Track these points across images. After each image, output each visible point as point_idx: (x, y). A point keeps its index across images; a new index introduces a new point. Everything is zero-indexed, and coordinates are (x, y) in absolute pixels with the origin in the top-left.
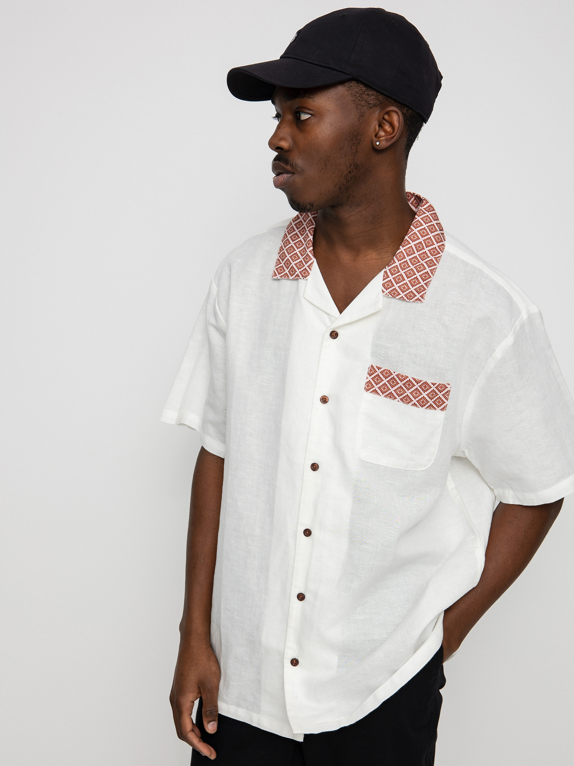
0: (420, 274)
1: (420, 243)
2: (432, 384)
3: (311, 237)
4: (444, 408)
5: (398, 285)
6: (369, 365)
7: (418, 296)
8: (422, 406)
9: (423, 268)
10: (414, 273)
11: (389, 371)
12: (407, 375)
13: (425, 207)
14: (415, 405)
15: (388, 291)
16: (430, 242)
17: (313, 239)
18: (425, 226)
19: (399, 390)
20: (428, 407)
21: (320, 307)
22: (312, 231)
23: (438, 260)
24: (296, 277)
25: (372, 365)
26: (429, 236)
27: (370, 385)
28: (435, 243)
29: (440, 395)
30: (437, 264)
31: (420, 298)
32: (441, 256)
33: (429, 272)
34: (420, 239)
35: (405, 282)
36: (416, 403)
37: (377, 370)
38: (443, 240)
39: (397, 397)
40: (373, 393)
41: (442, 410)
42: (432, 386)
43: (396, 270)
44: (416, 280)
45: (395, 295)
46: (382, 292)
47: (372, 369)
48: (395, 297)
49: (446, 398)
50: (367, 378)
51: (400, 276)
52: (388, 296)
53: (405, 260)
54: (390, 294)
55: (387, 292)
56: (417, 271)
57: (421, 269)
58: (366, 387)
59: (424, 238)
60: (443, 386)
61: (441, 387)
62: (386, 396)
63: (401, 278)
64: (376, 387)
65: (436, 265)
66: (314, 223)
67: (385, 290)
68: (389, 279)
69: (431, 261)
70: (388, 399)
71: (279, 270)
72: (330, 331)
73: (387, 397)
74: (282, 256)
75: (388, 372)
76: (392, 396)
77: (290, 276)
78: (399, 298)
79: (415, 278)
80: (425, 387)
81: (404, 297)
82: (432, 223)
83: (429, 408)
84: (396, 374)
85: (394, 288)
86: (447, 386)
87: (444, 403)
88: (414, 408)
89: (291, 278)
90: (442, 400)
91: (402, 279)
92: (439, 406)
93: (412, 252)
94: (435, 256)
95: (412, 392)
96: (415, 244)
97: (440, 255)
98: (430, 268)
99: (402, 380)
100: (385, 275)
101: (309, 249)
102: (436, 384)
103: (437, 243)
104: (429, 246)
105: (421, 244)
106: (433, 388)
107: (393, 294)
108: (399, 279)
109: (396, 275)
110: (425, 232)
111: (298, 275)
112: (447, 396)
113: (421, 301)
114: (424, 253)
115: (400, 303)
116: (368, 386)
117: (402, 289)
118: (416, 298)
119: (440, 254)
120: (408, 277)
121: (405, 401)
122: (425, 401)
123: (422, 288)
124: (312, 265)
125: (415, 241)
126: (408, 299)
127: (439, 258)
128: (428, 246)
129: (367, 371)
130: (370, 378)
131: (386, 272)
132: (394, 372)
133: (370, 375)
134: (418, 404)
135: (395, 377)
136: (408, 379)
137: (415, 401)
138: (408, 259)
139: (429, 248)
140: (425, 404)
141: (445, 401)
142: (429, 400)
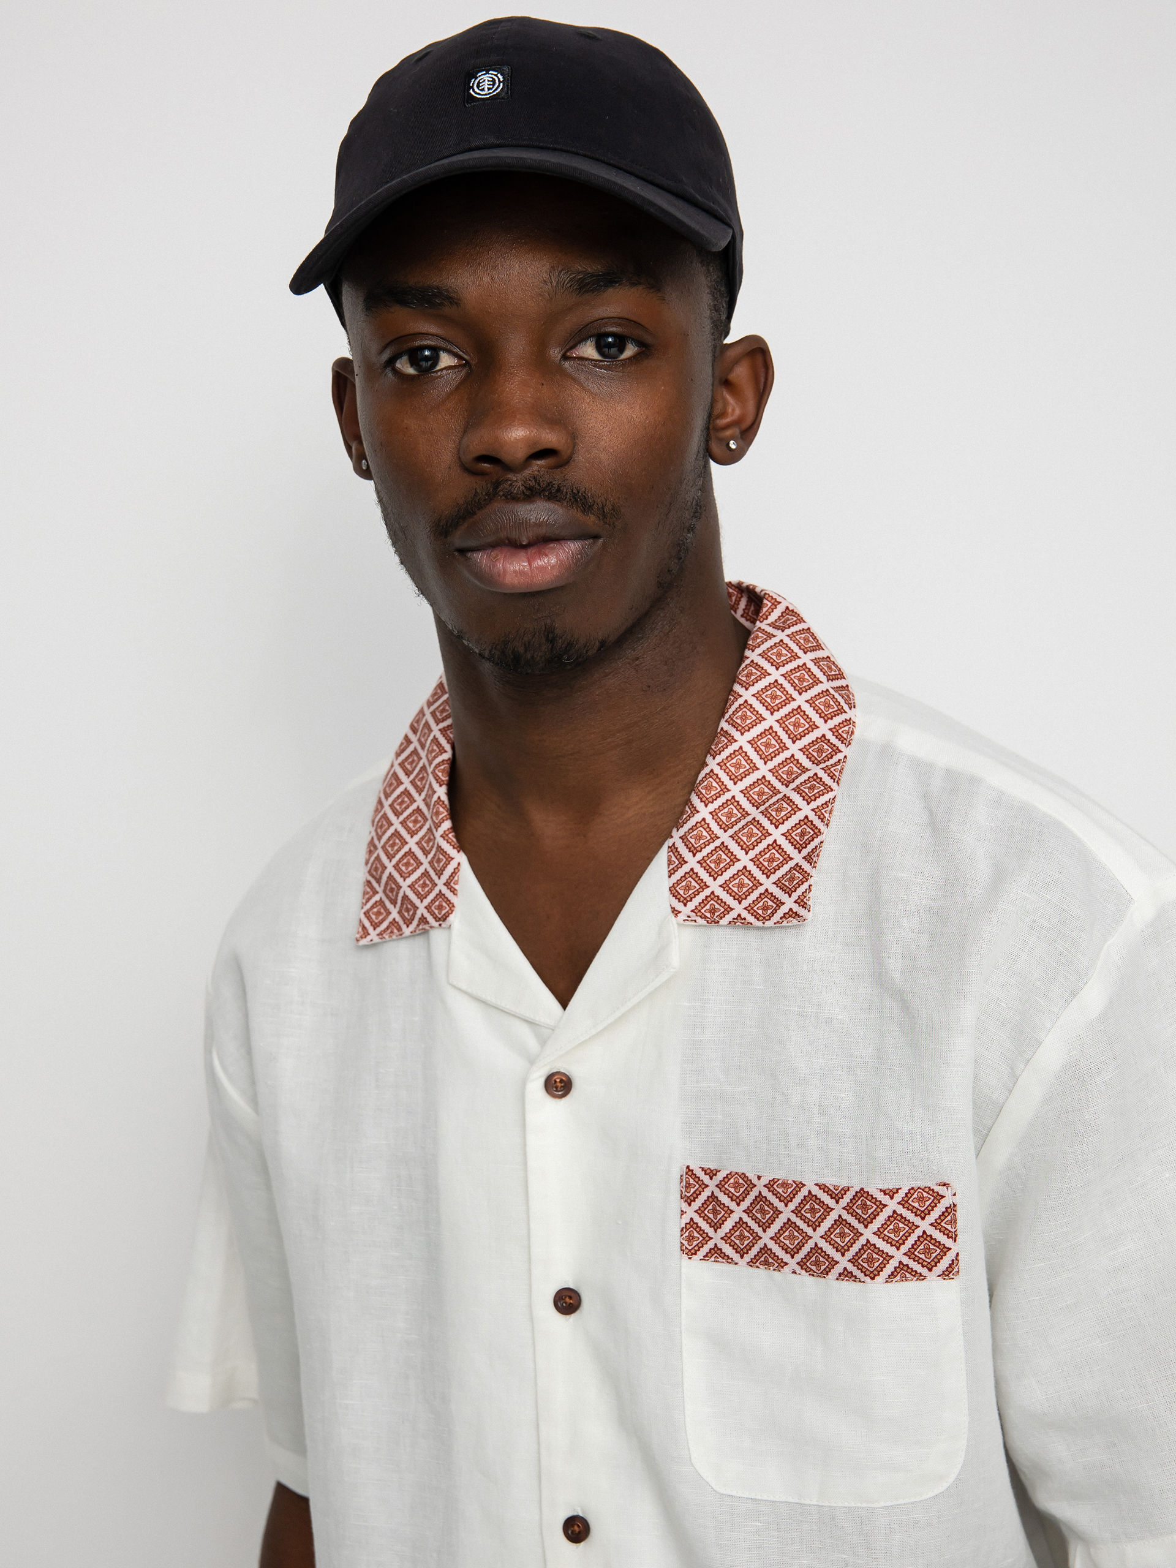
0: (783, 828)
1: (767, 733)
2: (885, 1194)
3: (441, 792)
4: (950, 1269)
5: (721, 880)
6: (677, 1171)
7: (789, 903)
8: (872, 1275)
9: (790, 809)
10: (764, 832)
11: (744, 1176)
12: (798, 1179)
13: (773, 618)
14: (846, 1275)
15: (691, 905)
16: (802, 721)
17: (450, 794)
18: (775, 675)
19: (787, 1233)
20: (892, 1275)
21: (508, 1007)
22: (443, 771)
23: (837, 774)
24: (421, 927)
25: (688, 1167)
26: (793, 705)
27: (696, 1234)
28: (819, 721)
29: (924, 1225)
30: (834, 786)
31: (796, 907)
32: (845, 757)
33: (812, 816)
34: (764, 719)
35: (738, 866)
36: (850, 1267)
37: (706, 1179)
38: (846, 707)
39: (786, 1258)
40: (713, 1259)
41: (947, 1274)
42: (885, 1199)
43: (705, 833)
44: (773, 851)
45: (717, 914)
46: (672, 916)
47: (692, 1181)
48: (718, 922)
49: (948, 1235)
50: (683, 1213)
51: (720, 852)
52: (693, 923)
53: (728, 796)
54: (699, 914)
55: (686, 910)
56: (771, 823)
57: (783, 814)
58: (685, 1243)
59: (778, 715)
60: (925, 1195)
61: (921, 1199)
62: (752, 1263)
63: (724, 856)
64: (717, 1238)
65: (832, 790)
66: (448, 747)
67: (679, 906)
68: (686, 868)
69: (815, 780)
70: (761, 1273)
71: (374, 915)
72: (541, 1077)
73: (757, 1264)
74: (375, 870)
75: (741, 1181)
76: (771, 1260)
77: (404, 927)
78: (730, 923)
79: (770, 847)
80: (864, 1207)
81: (745, 914)
82: (799, 662)
83: (898, 1278)
84: (765, 1181)
85: (707, 892)
86: (942, 1190)
87: (945, 1250)
88: (847, 1285)
89: (407, 931)
90: (938, 1244)
91: (728, 860)
92: (933, 1263)
93: (748, 767)
94: (828, 763)
95: (829, 1233)
96: (753, 739)
97: (840, 756)
98: (814, 805)
99: (789, 1199)
100: (674, 859)
101: (441, 831)
102: (898, 1190)
103: (826, 721)
104: (801, 737)
105: (774, 734)
106: (892, 1205)
107: (710, 912)
108: (718, 861)
109: (705, 852)
110: (779, 693)
111: (423, 920)
112: (949, 1227)
113: (799, 916)
114: (789, 761)
115: (737, 937)
116: (690, 1239)
117: (735, 889)
118: (784, 909)
119: (840, 751)
120: (748, 846)
121: (814, 1268)
122: (875, 1256)
123: (797, 875)
124: (456, 878)
125: (749, 728)
126: (758, 919)
127: (839, 767)
128: (799, 737)
129: (675, 1188)
130: (690, 1213)
131: (673, 849)
132: (759, 1178)
133: (689, 1201)
134: (856, 1272)
135: (765, 1192)
136: (804, 1192)
137: (844, 1262)
138: (735, 790)
139: (801, 744)
140: (882, 1266)
141: (948, 1243)
142: (891, 1251)
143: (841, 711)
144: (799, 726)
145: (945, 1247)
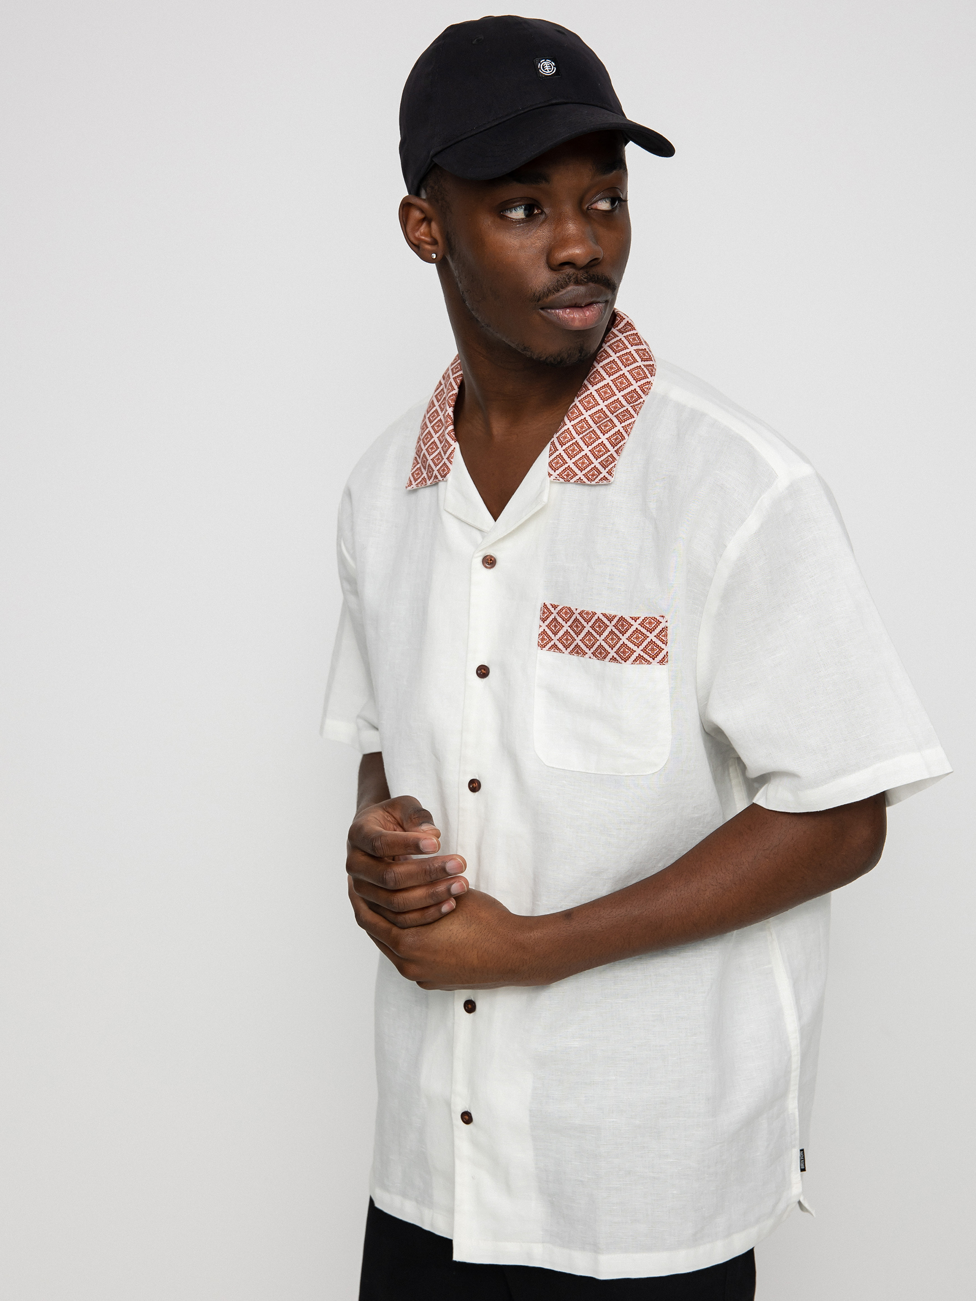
0: (607, 436)
1: (606, 386)
2: (632, 619)
3: (450, 411)
4: (663, 660)
5: (574, 460)
6: (539, 605)
7: (604, 473)
8: (625, 660)
9: (611, 426)
10: (597, 437)
11: (570, 609)
12: (594, 611)
13: (620, 327)
14: (613, 659)
15: (558, 472)
16: (625, 381)
17: (454, 412)
18: (614, 357)
19: (588, 638)
20: (635, 660)
21: (470, 522)
22: (452, 400)
23: (638, 409)
24: (435, 480)
25: (544, 603)
26: (621, 373)
27: (546, 637)
28: (633, 382)
29: (652, 636)
30: (635, 415)
31: (607, 475)
32: (644, 401)
33: (622, 430)
34: (605, 379)
35: (583, 453)
36: (616, 656)
37: (552, 610)
38: (649, 375)
39: (587, 650)
40: (553, 650)
41: (662, 662)
42: (632, 622)
43: (568, 436)
44: (601, 447)
45: (569, 477)
46: (548, 476)
47: (546, 611)
48: (569, 481)
49: (663, 642)
50: (540, 626)
51: (575, 446)
52: (558, 481)
53: (582, 417)
54: (561, 476)
55: (555, 474)
56: (601, 433)
57: (608, 428)
58: (540, 641)
59: (612, 377)
60: (652, 621)
61: (650, 623)
62: (571, 653)
63: (576, 448)
64: (555, 639)
65: (634, 417)
66: (456, 387)
67: (552, 472)
68: (557, 453)
69: (626, 412)
70: (575, 658)
71: (416, 475)
72: (480, 556)
73: (573, 653)
74: (419, 450)
75: (568, 611)
76: (579, 651)
77: (428, 480)
78: (575, 482)
79: (600, 445)
81: (583, 478)
82: (627, 351)
83: (638, 662)
84: (579, 611)
85: (566, 466)
86: (661, 619)
87: (661, 650)
88: (614, 665)
89: (429, 483)
90: (658, 646)
91: (578, 450)
92: (655, 656)
93: (594, 403)
94: (635, 404)
95: (606, 638)
96: (598, 389)
97: (641, 400)
98: (623, 424)
99: (589, 620)
100: (552, 448)
101: (447, 431)
102: (639, 618)
103: (637, 382)
104: (624, 389)
105: (609, 387)
106: (636, 625)
107: (567, 476)
108: (573, 450)
109: (567, 445)
110: (614, 366)
111: (436, 477)
112: (663, 638)
113: (608, 480)
114: (616, 402)
115: (579, 489)
116: (543, 639)
117: (580, 465)
118: (601, 476)
119: (642, 398)
120: (588, 444)
121: (599, 655)
122: (627, 650)
123: (610, 459)
124: (452, 456)
125: (597, 383)
126: (589, 480)
127: (639, 406)
128: (622, 389)
129: (538, 614)
130: (544, 627)
131: (553, 443)
132: (576, 609)
133: (544, 620)
134: (618, 658)
135: (579, 617)
136: (596, 617)
137: (612, 653)
138: (586, 415)
139: (623, 393)
140: (630, 655)
141: (663, 646)
142: (635, 648)
143: (646, 377)
144: (623, 384)
145: (661, 648)
